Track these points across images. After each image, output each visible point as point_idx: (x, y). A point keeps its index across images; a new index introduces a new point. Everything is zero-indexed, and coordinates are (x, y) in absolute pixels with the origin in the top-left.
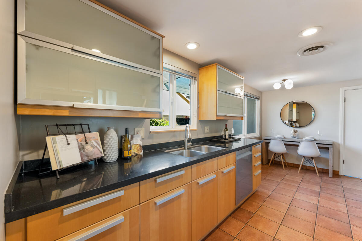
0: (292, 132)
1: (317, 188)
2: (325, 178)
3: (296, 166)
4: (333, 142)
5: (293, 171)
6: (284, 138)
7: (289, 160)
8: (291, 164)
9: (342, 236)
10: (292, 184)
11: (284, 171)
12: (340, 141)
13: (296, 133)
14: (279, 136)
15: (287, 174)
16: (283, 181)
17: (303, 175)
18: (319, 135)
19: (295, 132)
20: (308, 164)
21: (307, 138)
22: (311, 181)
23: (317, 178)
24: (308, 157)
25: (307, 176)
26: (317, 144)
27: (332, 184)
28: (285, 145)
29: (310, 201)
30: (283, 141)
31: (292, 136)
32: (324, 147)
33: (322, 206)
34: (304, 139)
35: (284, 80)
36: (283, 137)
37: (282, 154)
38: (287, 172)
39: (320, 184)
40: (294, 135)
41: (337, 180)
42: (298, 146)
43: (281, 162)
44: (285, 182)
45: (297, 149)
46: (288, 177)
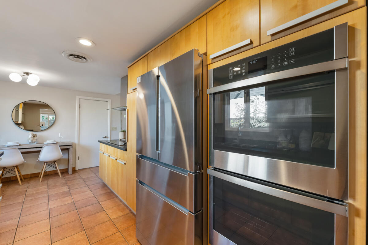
0: (30, 136)
1: (65, 189)
2: (67, 177)
3: (35, 176)
4: (72, 143)
5: (32, 183)
6: (20, 145)
7: (25, 172)
8: (27, 175)
9: (99, 213)
10: (40, 196)
11: (21, 187)
12: (76, 141)
13: (35, 138)
14: (10, 144)
15: (28, 188)
16: (26, 199)
17: (46, 182)
18: (60, 138)
19: (34, 136)
20: (51, 169)
21: (48, 142)
22: (57, 184)
23: (60, 180)
24: (50, 162)
25: (51, 181)
26: (60, 146)
27: (74, 179)
28: (22, 153)
29: (66, 203)
30: (19, 149)
31: (30, 141)
32: (66, 149)
33: (77, 201)
34: (45, 143)
35: (27, 74)
36: (18, 144)
37: (17, 166)
38: (26, 186)
39: (66, 184)
40: (32, 140)
41: (76, 175)
42: (39, 152)
43: (16, 177)
44: (30, 198)
45: (38, 156)
46: (30, 191)
